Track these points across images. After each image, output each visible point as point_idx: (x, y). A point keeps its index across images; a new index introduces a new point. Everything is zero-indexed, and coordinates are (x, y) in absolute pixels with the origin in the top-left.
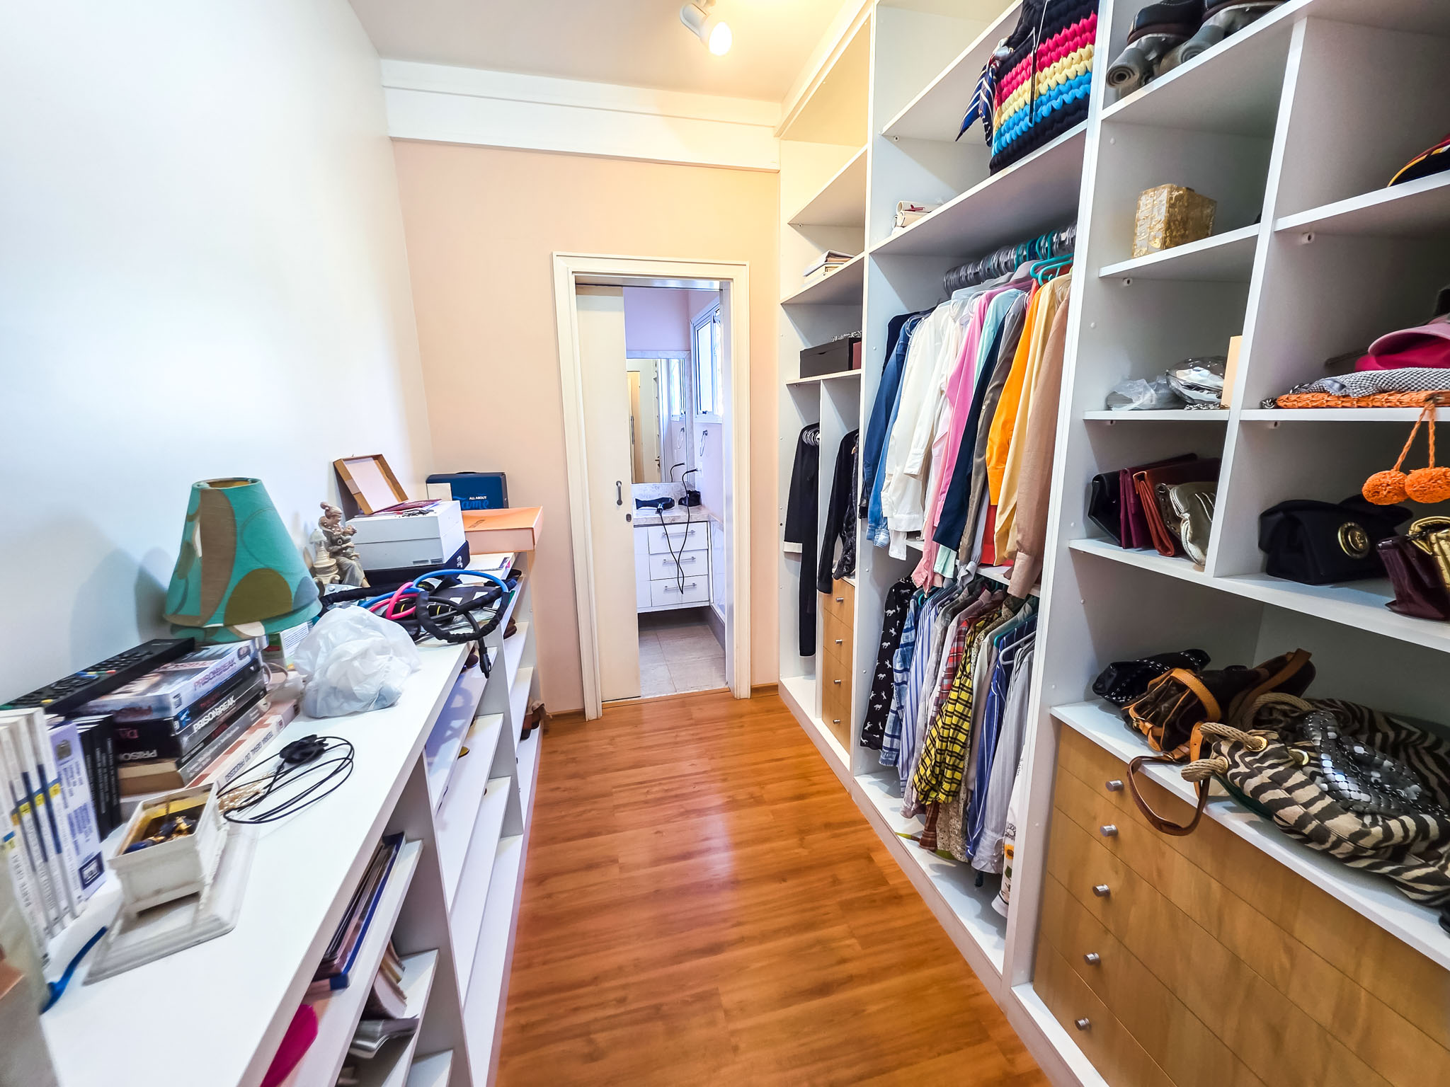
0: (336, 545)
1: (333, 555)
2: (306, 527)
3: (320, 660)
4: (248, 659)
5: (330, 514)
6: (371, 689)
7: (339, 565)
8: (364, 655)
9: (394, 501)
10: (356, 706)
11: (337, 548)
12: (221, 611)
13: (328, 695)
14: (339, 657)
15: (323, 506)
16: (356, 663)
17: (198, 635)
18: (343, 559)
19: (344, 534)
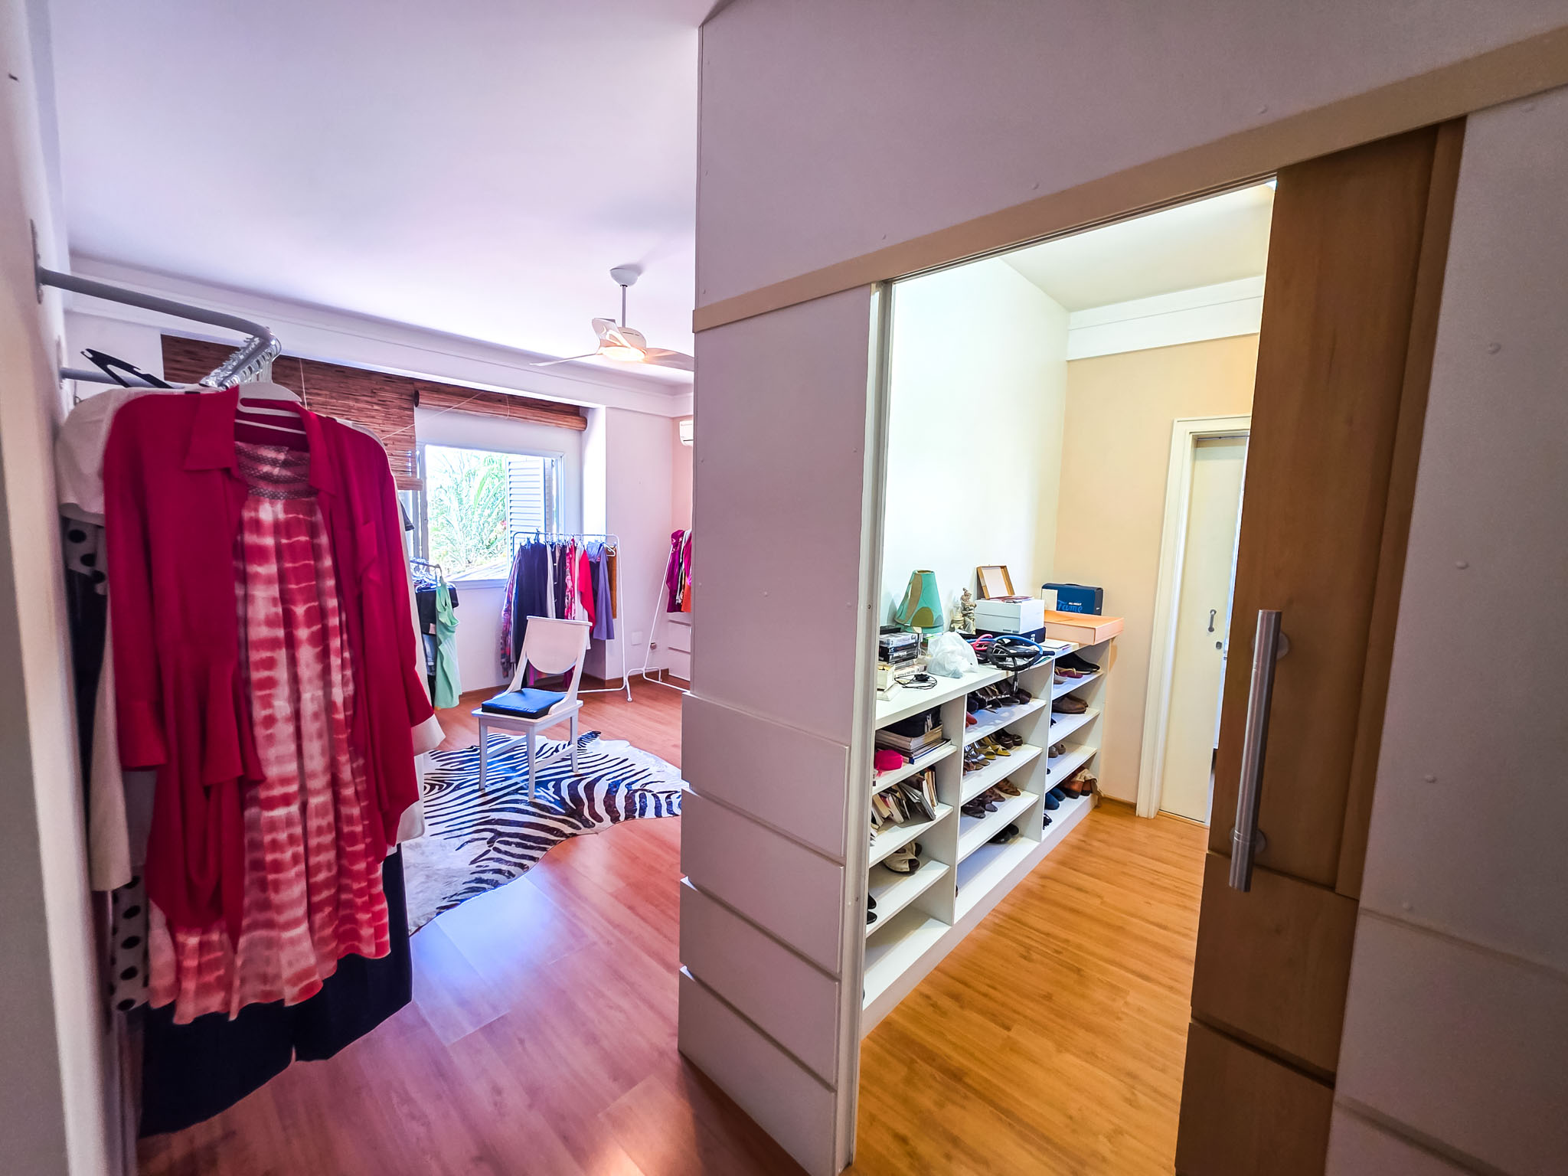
0: (966, 611)
1: (964, 615)
2: (954, 599)
3: (937, 650)
4: (914, 641)
5: (966, 594)
6: (952, 668)
7: (965, 621)
8: (952, 652)
9: (1006, 594)
10: (944, 673)
11: (966, 612)
12: (911, 620)
13: (936, 665)
14: (943, 650)
15: (964, 590)
16: (949, 655)
17: (902, 627)
18: (967, 618)
19: (971, 606)
